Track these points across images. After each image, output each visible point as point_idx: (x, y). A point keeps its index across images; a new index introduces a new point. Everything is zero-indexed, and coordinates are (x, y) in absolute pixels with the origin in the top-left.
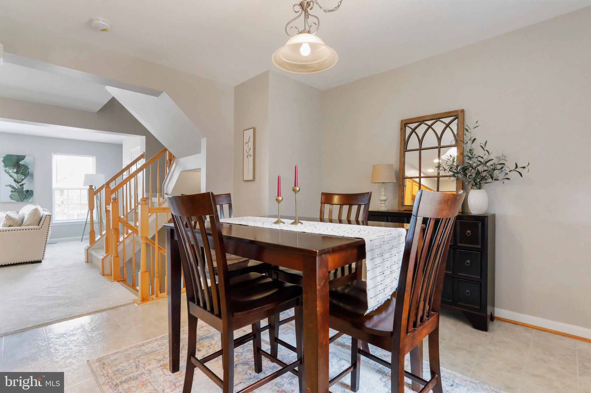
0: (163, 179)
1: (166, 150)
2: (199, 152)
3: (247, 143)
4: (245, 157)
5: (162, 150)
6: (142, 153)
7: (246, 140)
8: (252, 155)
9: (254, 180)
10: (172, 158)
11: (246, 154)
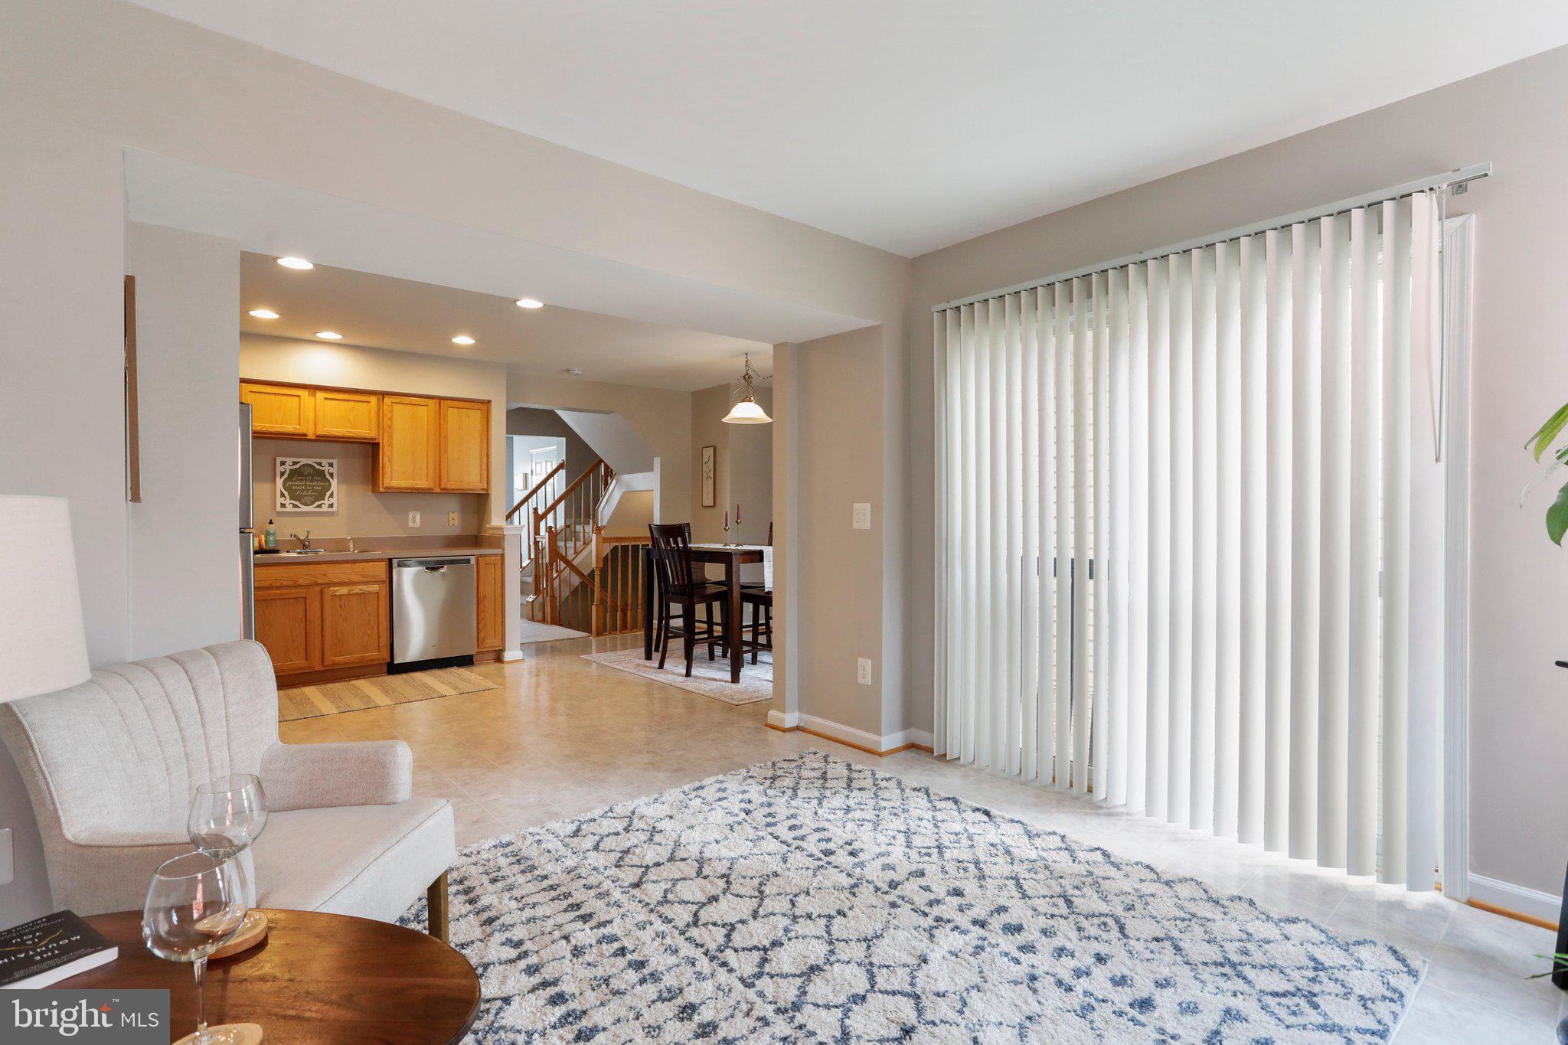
0: (597, 500)
1: (601, 461)
2: (652, 470)
3: (706, 463)
4: (705, 479)
5: (596, 461)
6: (561, 461)
7: (705, 459)
8: (712, 477)
9: (714, 506)
10: (609, 472)
11: (705, 476)
